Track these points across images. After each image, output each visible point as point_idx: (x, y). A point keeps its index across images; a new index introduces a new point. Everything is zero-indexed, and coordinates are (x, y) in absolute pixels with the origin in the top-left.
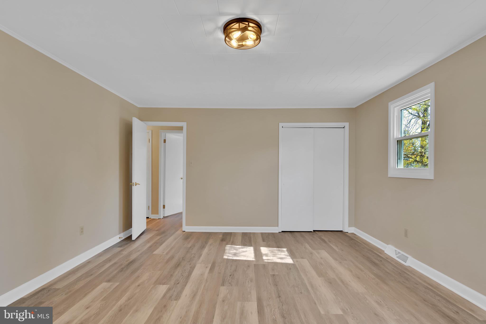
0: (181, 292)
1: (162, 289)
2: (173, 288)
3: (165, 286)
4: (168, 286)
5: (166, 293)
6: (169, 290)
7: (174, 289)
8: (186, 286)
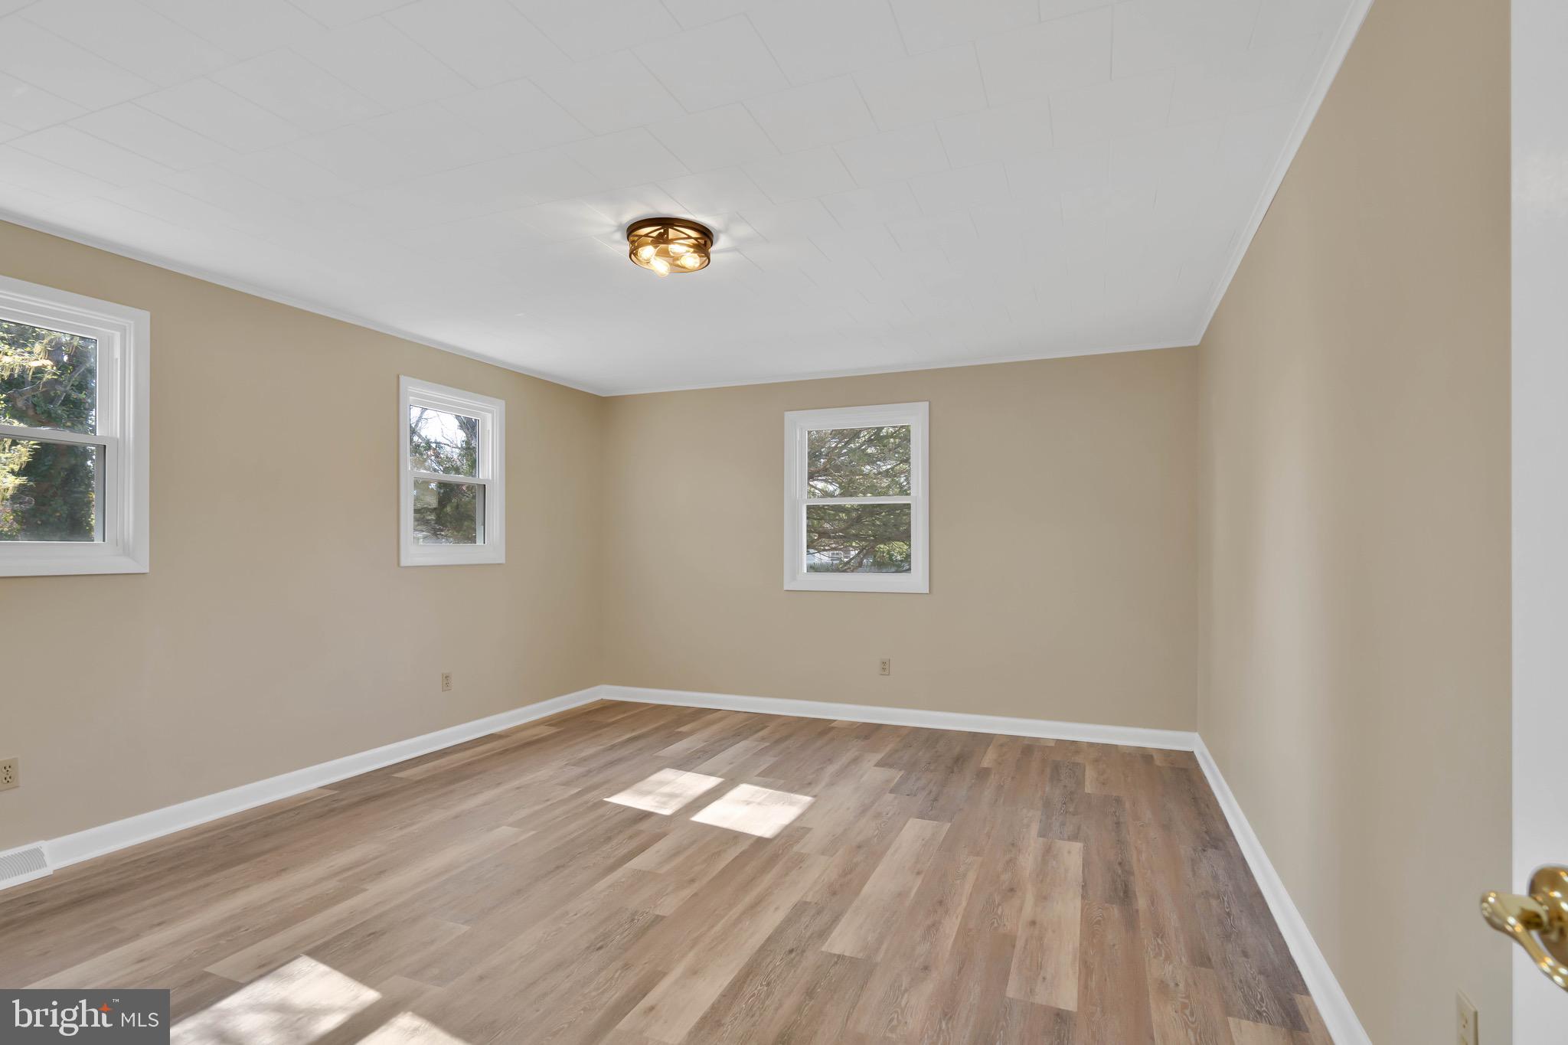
0: (789, 921)
1: (843, 941)
2: (810, 937)
3: (836, 951)
4: (824, 949)
5: (831, 924)
6: (823, 934)
7: (808, 934)
8: (769, 939)
